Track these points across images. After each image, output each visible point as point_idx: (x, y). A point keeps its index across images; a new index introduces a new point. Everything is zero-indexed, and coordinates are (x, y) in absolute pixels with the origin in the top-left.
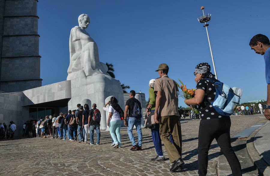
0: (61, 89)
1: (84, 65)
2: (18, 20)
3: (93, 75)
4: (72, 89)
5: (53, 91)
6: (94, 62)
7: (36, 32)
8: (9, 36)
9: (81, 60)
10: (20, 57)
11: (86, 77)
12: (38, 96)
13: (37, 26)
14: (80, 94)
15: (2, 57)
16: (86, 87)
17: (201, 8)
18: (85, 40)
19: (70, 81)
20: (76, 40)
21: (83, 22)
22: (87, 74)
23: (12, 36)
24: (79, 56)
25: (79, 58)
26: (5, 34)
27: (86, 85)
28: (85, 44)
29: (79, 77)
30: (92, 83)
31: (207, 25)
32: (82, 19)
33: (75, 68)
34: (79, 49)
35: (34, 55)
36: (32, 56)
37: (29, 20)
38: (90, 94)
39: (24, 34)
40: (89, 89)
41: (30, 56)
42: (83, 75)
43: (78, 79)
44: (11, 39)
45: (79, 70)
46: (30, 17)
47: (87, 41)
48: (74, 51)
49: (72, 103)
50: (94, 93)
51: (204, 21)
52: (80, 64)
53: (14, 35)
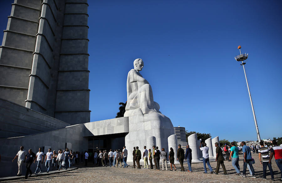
0: (120, 124)
1: (141, 104)
2: (72, 57)
3: (149, 113)
4: (129, 125)
5: (112, 125)
6: (150, 102)
7: (87, 68)
8: (63, 72)
9: (138, 99)
10: (73, 90)
11: (143, 114)
12: (98, 129)
13: (87, 62)
14: (137, 130)
15: (57, 90)
16: (143, 124)
17: (238, 48)
18: (142, 82)
19: (128, 118)
20: (134, 82)
21: (138, 65)
22: (144, 112)
23: (66, 71)
24: (136, 96)
25: (136, 98)
26: (60, 69)
27: (144, 122)
28: (141, 86)
29: (136, 115)
30: (149, 120)
31: (244, 64)
32: (137, 63)
33: (133, 106)
34: (135, 90)
35: (85, 89)
36: (83, 90)
37: (81, 57)
38: (147, 130)
39: (76, 70)
40: (146, 126)
41: (81, 90)
42: (140, 113)
43: (136, 116)
44: (66, 74)
45: (136, 109)
46: (82, 55)
47: (143, 83)
48: (131, 91)
49: (129, 137)
50: (151, 129)
51: (241, 60)
52: (137, 102)
53: (68, 70)
